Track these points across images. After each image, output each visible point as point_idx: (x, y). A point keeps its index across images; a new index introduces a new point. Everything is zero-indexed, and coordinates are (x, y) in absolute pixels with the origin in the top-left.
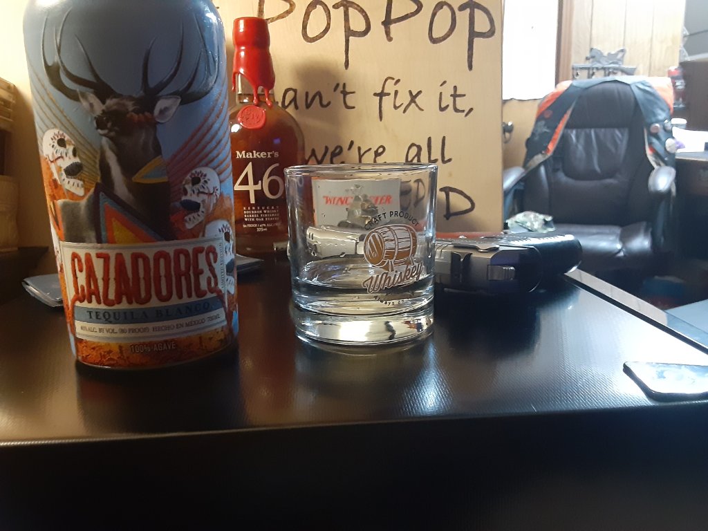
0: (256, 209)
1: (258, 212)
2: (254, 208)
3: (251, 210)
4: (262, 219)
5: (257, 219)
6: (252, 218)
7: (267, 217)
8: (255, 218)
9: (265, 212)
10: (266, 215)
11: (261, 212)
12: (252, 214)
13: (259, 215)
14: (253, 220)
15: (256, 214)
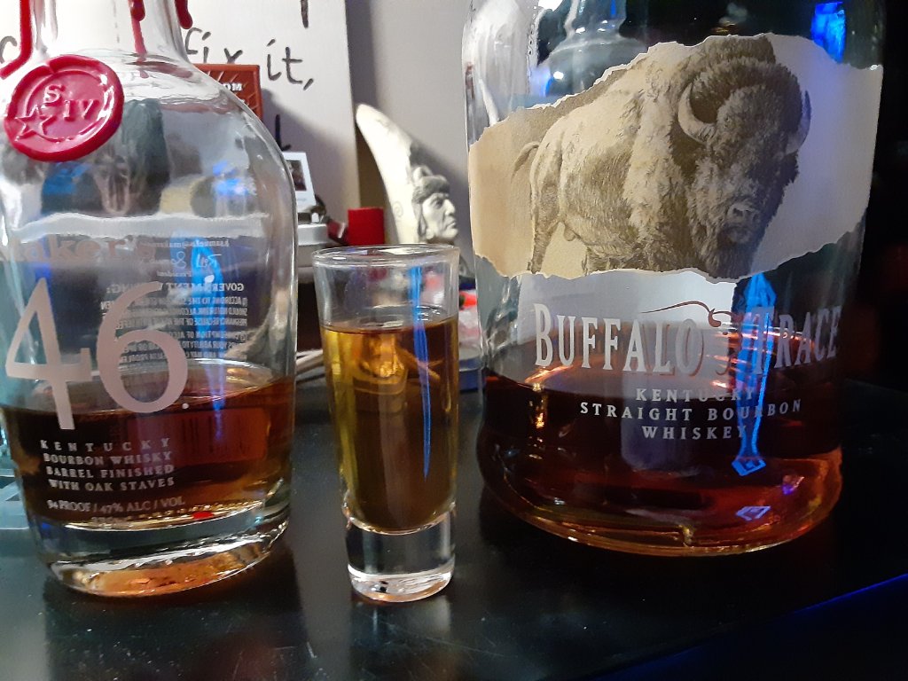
0: (82, 452)
1: (89, 460)
2: (73, 447)
3: (65, 452)
4: (108, 487)
5: (89, 487)
6: (70, 479)
7: (127, 480)
8: (82, 482)
9: (116, 460)
10: (121, 473)
11: (99, 461)
12: (68, 466)
13: (95, 469)
14: (75, 486)
15: (84, 467)
